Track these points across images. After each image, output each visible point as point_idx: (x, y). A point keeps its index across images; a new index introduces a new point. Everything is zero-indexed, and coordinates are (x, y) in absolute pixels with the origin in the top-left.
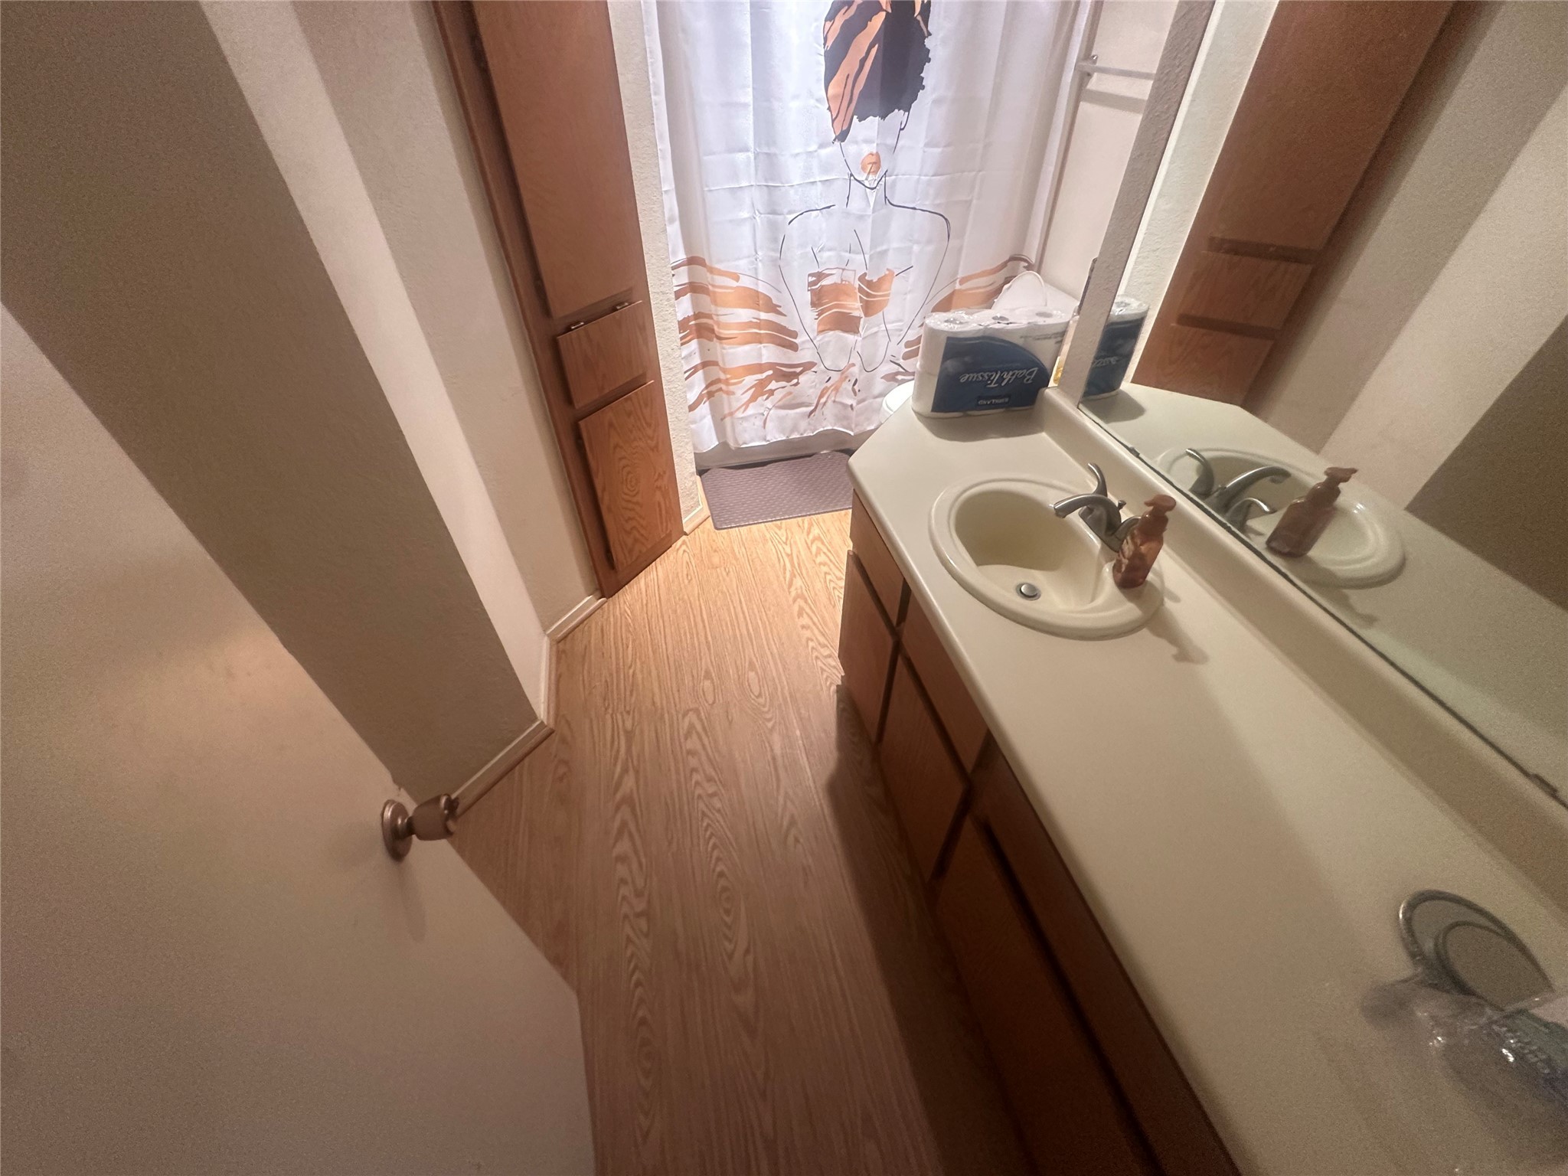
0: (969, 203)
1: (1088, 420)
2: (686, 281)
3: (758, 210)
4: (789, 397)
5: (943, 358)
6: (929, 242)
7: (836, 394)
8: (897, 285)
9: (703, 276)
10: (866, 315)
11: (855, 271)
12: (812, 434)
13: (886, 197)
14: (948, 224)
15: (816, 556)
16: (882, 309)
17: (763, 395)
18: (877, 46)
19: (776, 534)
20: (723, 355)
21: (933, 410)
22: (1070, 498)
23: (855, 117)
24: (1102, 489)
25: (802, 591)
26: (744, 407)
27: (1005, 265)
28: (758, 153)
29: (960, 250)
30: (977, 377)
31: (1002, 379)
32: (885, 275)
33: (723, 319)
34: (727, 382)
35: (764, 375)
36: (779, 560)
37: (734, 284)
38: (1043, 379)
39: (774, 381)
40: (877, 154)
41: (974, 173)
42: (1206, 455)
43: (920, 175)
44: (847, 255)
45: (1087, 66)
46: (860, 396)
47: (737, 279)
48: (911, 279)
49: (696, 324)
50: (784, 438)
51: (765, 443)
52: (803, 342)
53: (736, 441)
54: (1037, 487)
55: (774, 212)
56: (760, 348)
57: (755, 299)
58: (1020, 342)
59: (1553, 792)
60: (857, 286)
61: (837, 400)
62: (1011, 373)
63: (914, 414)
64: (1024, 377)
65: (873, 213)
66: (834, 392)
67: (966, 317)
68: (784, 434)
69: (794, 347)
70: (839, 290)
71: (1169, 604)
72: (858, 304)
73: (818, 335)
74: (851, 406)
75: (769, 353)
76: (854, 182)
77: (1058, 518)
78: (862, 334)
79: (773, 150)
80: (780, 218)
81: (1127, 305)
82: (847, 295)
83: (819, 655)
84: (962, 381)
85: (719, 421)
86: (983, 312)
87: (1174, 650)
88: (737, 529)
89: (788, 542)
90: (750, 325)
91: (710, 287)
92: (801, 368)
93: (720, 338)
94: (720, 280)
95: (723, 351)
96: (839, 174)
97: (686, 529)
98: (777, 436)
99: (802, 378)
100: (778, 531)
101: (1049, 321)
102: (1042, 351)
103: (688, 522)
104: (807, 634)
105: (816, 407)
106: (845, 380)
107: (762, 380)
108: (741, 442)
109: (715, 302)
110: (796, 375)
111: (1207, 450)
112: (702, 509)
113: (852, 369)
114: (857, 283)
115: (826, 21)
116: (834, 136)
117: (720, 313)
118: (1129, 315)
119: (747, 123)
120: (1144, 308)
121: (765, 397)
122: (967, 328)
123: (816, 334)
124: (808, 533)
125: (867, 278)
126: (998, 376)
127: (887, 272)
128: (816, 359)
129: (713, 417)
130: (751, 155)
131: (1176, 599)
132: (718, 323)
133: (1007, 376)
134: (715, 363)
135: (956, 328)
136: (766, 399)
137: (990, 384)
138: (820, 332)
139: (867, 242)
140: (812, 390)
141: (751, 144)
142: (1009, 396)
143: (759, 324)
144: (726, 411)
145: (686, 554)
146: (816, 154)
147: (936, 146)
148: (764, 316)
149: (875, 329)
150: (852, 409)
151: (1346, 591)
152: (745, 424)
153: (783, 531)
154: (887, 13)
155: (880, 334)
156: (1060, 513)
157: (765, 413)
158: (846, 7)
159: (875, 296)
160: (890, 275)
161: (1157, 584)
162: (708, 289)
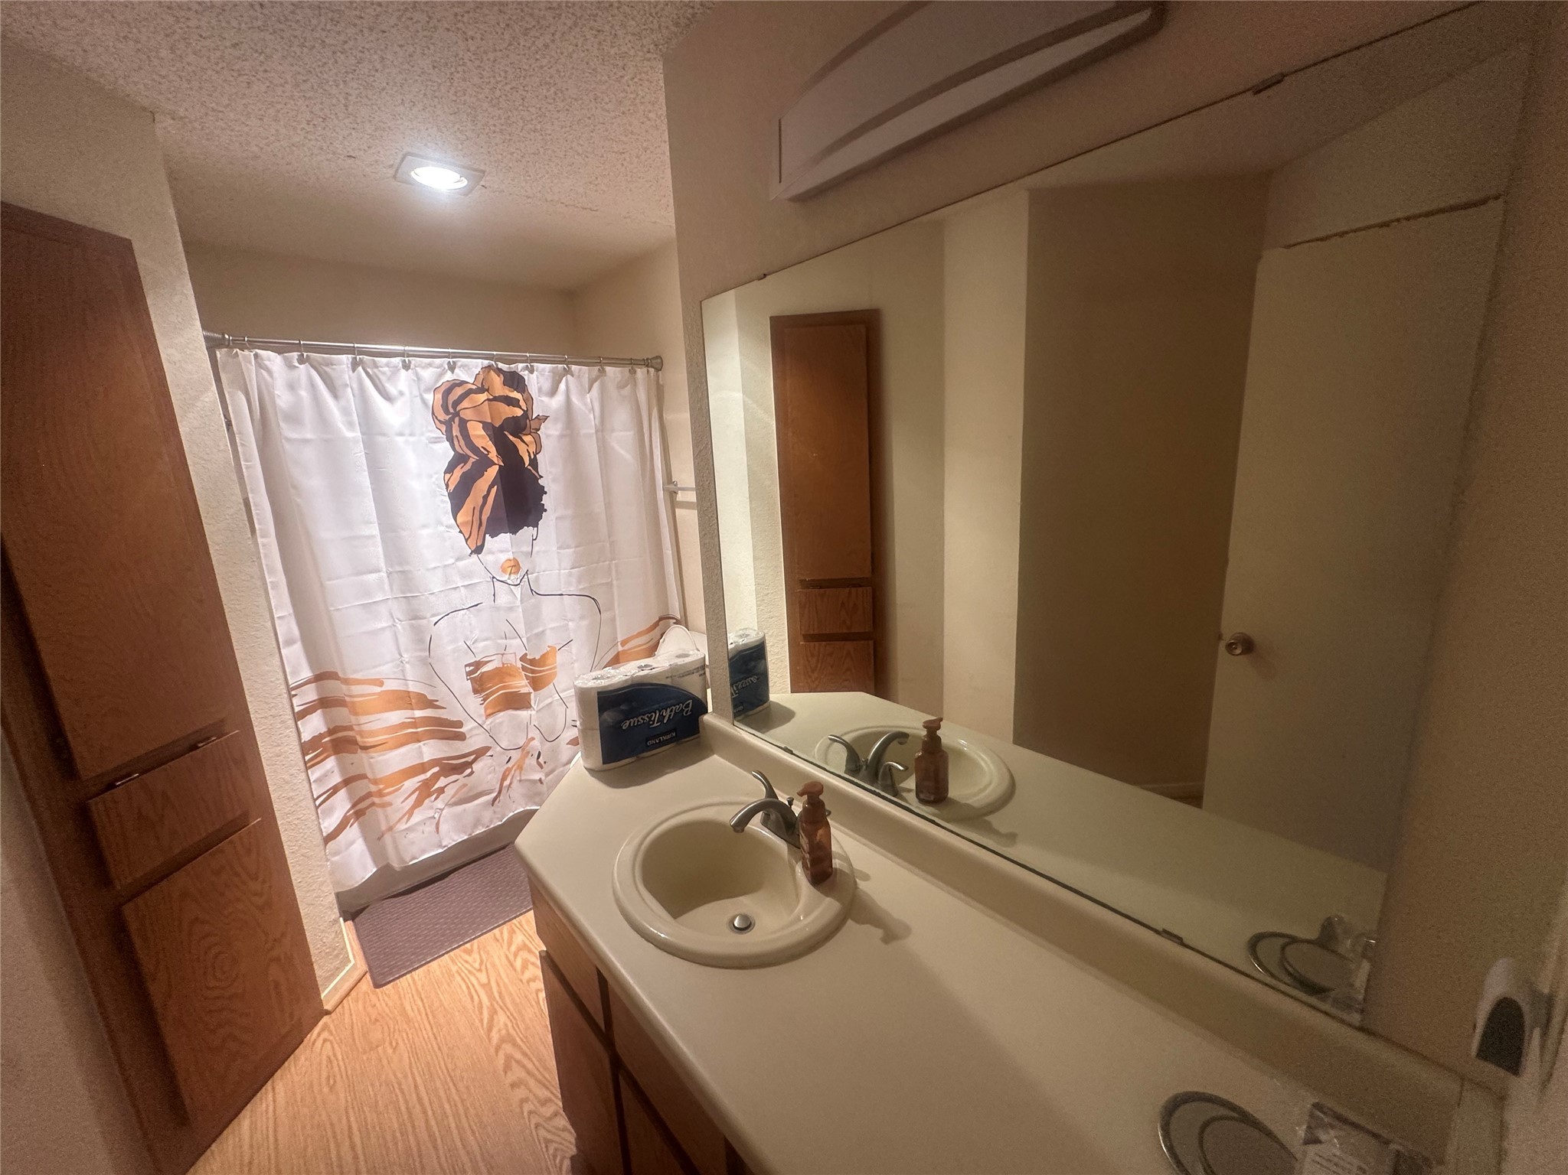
0: (610, 585)
1: (745, 734)
2: (315, 697)
3: (398, 619)
4: (464, 790)
5: (599, 711)
6: (582, 618)
7: (520, 773)
8: (560, 658)
9: (333, 688)
10: (535, 690)
11: (515, 653)
12: (500, 823)
13: (532, 590)
14: (593, 601)
15: (523, 972)
16: (552, 680)
17: (430, 795)
18: (496, 487)
19: (467, 962)
20: (370, 764)
21: (604, 763)
22: (745, 808)
23: (487, 536)
24: (771, 793)
25: (507, 1031)
26: (407, 816)
27: (656, 624)
28: (390, 573)
29: (613, 620)
30: (638, 721)
31: (662, 717)
32: (548, 652)
33: (366, 728)
34: (380, 794)
35: (429, 774)
36: (472, 998)
37: (378, 689)
38: (700, 708)
39: (442, 778)
40: (515, 559)
41: (607, 563)
42: (847, 738)
43: (559, 570)
44: (504, 641)
45: (671, 487)
46: (546, 768)
47: (381, 683)
48: (574, 651)
49: (332, 741)
50: (466, 837)
51: (441, 850)
52: (471, 730)
53: (402, 860)
54: (715, 808)
55: (416, 618)
56: (420, 746)
57: (404, 699)
58: (668, 682)
59: (1180, 941)
60: (521, 666)
61: (523, 778)
62: (669, 710)
63: (587, 772)
64: (682, 710)
65: (521, 603)
66: (518, 771)
67: (612, 671)
68: (465, 833)
69: (461, 737)
70: (502, 673)
71: (862, 885)
72: (525, 682)
73: (486, 719)
74: (540, 780)
75: (431, 750)
76: (497, 584)
77: (736, 833)
78: (535, 708)
79: (407, 568)
80: (424, 622)
81: (747, 635)
82: (510, 675)
83: (541, 1121)
84: (624, 728)
85: (375, 842)
86: (629, 665)
87: (880, 932)
88: (408, 976)
89: (483, 968)
90: (403, 725)
91: (347, 699)
92: (474, 756)
93: (365, 748)
94: (356, 689)
95: (372, 760)
96: (481, 577)
97: (327, 1007)
98: (456, 838)
99: (474, 766)
100: (467, 957)
101: (687, 660)
102: (692, 685)
103: (328, 995)
104: (521, 1093)
105: (500, 792)
106: (527, 756)
107: (427, 779)
108: (408, 860)
109: (356, 714)
110: (469, 764)
111: (846, 734)
112: (355, 967)
113: (533, 743)
114: (519, 664)
115: (445, 473)
116: (470, 551)
117: (362, 722)
118: (752, 642)
119: (376, 551)
120: (761, 635)
121: (435, 796)
122: (615, 680)
123: (484, 718)
124: (510, 944)
125: (528, 657)
126: (658, 715)
127: (549, 649)
128: (489, 742)
129: (366, 839)
130: (384, 574)
131: (866, 877)
132: (361, 733)
133: (666, 714)
134: (363, 777)
135: (603, 683)
136: (435, 799)
137: (653, 724)
138: (488, 716)
139: (521, 628)
140: (490, 776)
141: (382, 565)
142: (674, 730)
143: (414, 723)
144: (384, 827)
145: (328, 1045)
146: (454, 566)
147: (568, 547)
148: (418, 714)
149: (549, 700)
150: (542, 783)
151: (987, 818)
152: (411, 836)
153: (476, 956)
154: (500, 466)
155: (555, 703)
156: (738, 829)
157: (437, 816)
158: (462, 465)
159: (543, 671)
160: (553, 651)
161: (845, 868)
162: (345, 701)
